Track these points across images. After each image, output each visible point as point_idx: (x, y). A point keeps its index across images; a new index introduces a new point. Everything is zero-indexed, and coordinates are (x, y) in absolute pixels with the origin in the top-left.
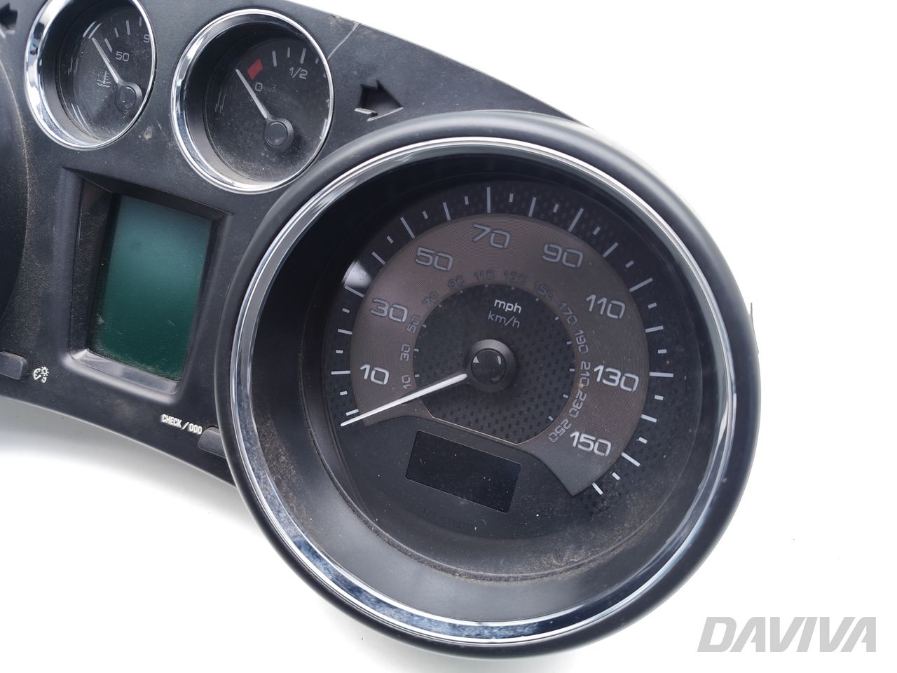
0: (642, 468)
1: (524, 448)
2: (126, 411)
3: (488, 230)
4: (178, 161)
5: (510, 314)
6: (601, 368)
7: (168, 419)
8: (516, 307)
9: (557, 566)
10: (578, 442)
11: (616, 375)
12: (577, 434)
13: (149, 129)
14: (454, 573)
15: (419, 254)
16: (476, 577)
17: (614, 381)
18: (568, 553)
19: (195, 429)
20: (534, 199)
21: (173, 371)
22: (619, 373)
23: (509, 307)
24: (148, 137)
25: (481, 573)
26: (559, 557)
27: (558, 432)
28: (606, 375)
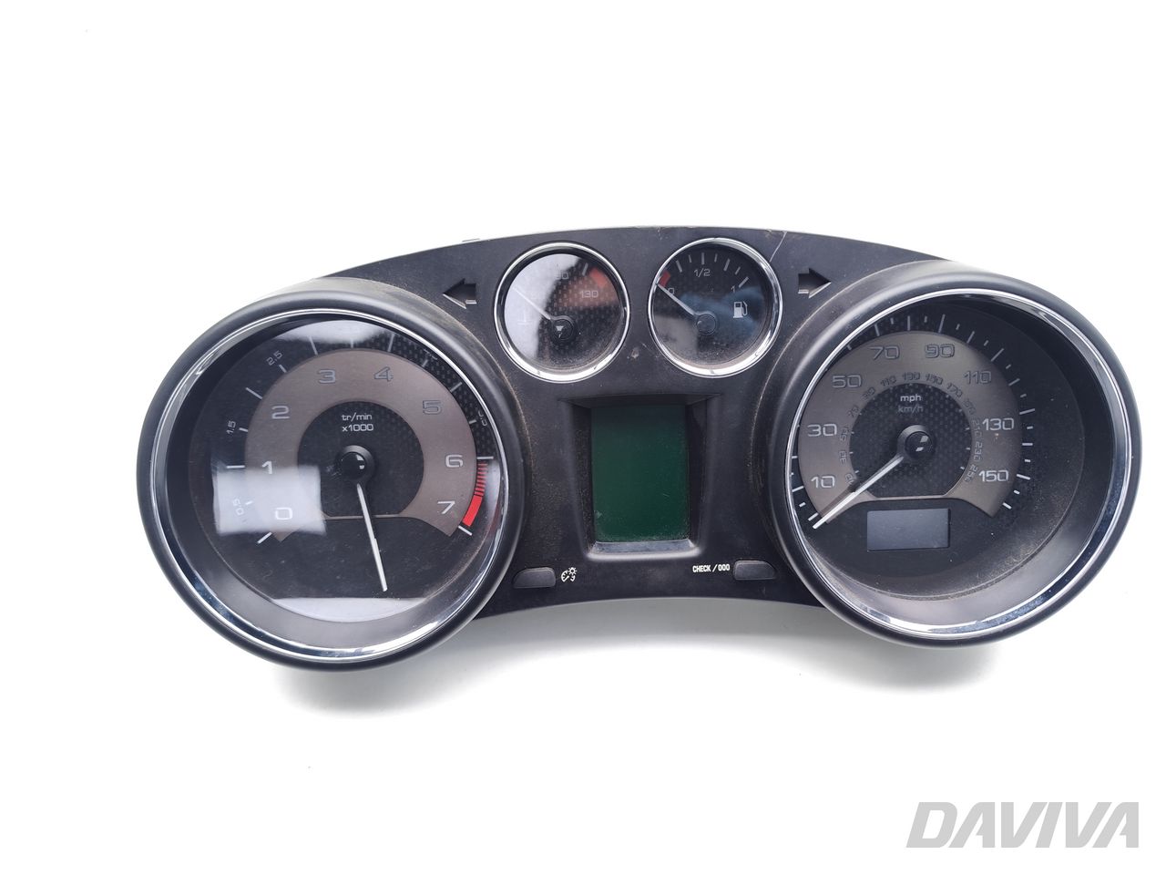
0: (1032, 480)
1: (950, 496)
2: (660, 575)
3: (881, 348)
4: (667, 367)
5: (914, 403)
6: (987, 421)
7: (699, 569)
8: (917, 397)
9: (1017, 563)
10: (986, 478)
11: (998, 422)
12: (983, 472)
13: (635, 349)
14: (946, 598)
15: (834, 381)
16: (963, 594)
17: (998, 427)
18: (1022, 551)
19: (724, 567)
20: (909, 318)
21: (677, 533)
22: (1000, 420)
23: (911, 399)
24: (635, 356)
25: (966, 590)
26: (1016, 556)
27: (970, 475)
28: (991, 425)
